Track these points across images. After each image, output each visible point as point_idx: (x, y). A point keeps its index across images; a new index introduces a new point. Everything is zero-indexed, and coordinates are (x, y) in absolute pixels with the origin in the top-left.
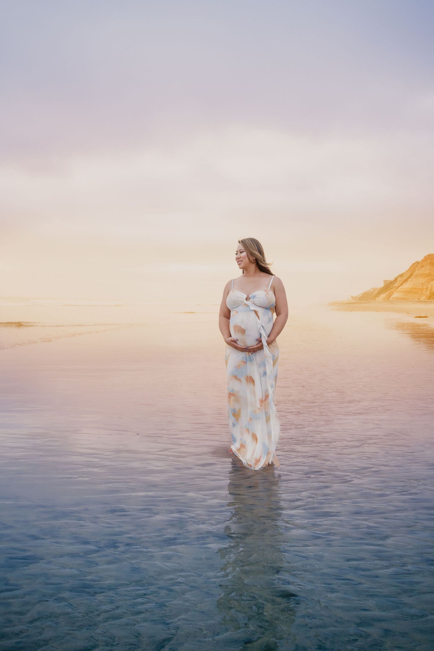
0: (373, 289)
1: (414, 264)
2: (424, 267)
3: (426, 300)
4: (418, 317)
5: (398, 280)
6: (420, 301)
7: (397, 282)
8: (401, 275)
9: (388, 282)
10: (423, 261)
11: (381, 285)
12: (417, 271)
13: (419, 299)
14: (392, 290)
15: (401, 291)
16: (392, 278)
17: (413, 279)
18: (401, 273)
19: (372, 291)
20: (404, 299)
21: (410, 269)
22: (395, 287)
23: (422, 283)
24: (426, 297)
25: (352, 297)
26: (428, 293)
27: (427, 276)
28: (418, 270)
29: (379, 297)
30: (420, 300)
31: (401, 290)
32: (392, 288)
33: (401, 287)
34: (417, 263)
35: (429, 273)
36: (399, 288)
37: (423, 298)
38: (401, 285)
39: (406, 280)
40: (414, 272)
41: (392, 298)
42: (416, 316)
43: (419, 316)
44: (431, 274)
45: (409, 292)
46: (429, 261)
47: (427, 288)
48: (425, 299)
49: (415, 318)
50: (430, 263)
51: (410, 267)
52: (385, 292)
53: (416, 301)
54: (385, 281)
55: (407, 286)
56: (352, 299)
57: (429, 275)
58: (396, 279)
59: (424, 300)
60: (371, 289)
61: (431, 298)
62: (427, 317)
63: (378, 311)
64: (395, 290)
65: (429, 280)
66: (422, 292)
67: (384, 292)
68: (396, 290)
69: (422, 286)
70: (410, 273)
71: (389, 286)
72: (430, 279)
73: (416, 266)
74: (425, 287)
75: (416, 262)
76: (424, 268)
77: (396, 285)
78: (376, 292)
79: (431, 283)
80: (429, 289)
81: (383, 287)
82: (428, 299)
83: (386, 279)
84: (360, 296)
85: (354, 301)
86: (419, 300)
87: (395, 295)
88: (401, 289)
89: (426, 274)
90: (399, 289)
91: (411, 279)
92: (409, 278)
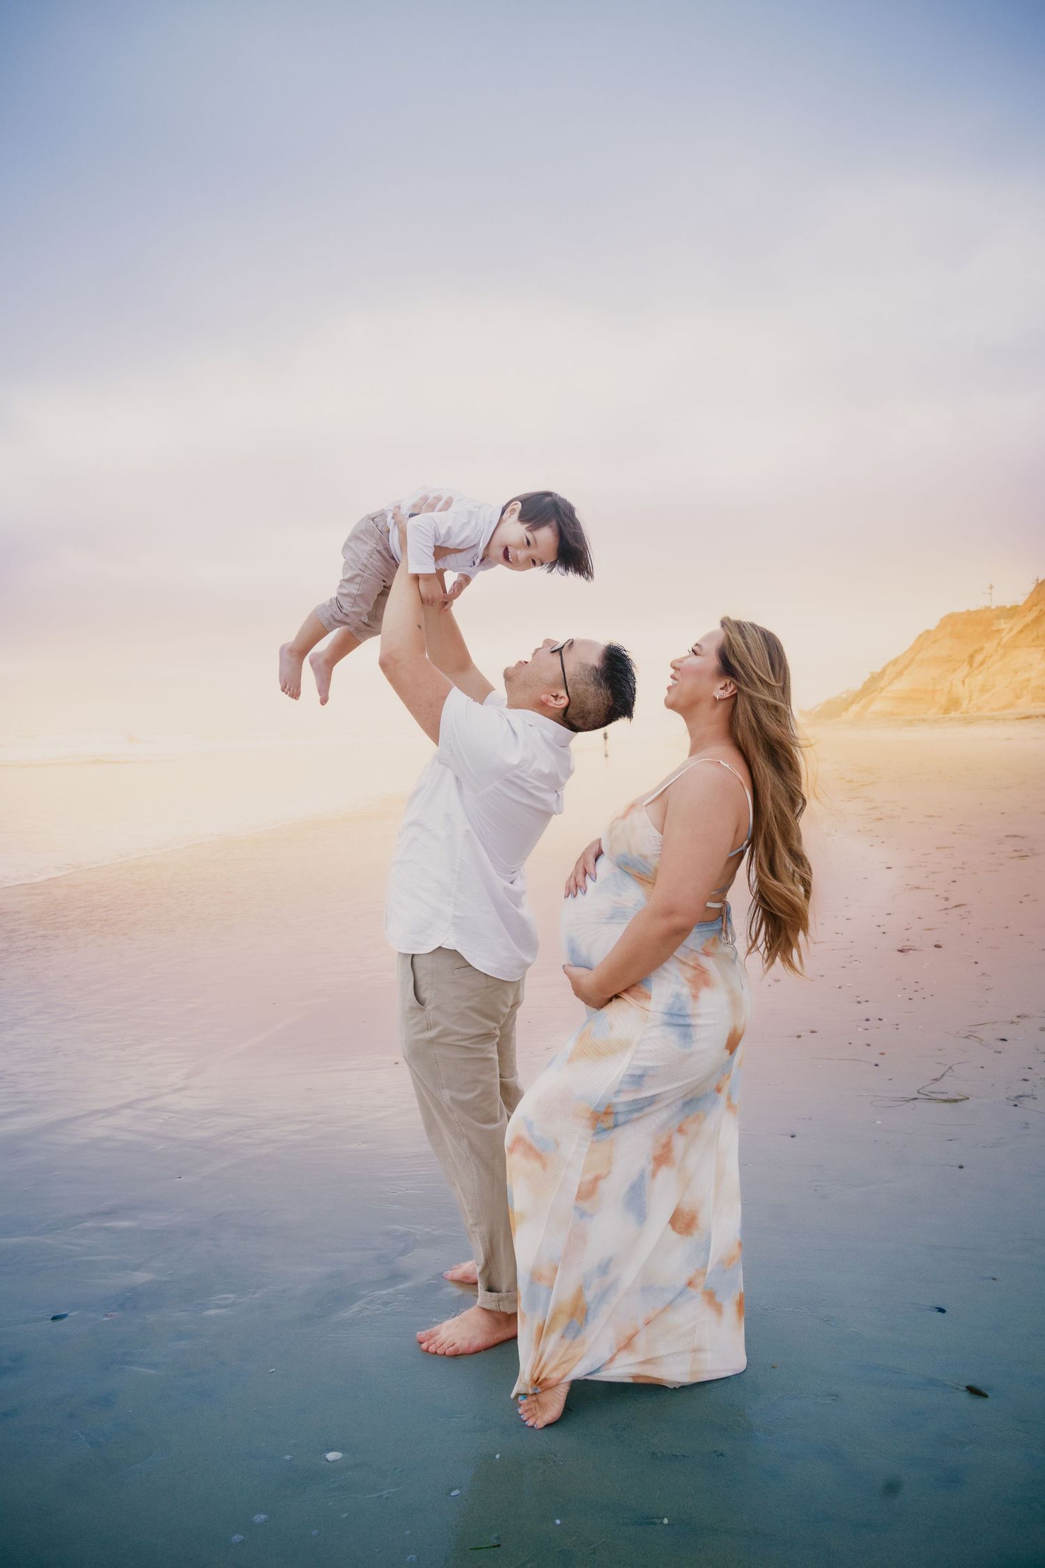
1: (921, 636)
2: (939, 643)
3: (939, 716)
6: (926, 720)
7: (885, 678)
8: (895, 662)
10: (938, 628)
11: (857, 685)
12: (922, 653)
14: (874, 694)
15: (887, 698)
16: (879, 670)
17: (913, 669)
18: (895, 657)
19: (844, 696)
20: (896, 715)
21: (912, 647)
22: (880, 688)
23: (933, 679)
24: (940, 708)
26: (944, 700)
27: (944, 663)
28: (925, 649)
30: (926, 717)
31: (888, 695)
32: (873, 691)
33: (890, 688)
34: (928, 632)
35: (948, 656)
36: (885, 691)
37: (933, 712)
38: (890, 684)
39: (900, 674)
40: (918, 653)
41: (869, 713)
44: (952, 657)
45: (904, 698)
46: (949, 629)
47: (943, 690)
48: (936, 714)
50: (951, 633)
52: (860, 700)
53: (919, 719)
55: (901, 686)
57: (950, 660)
58: (884, 671)
59: (935, 717)
61: (949, 712)
64: (878, 695)
65: (947, 670)
66: (932, 698)
68: (880, 696)
69: (933, 685)
71: (872, 685)
72: (949, 669)
74: (938, 687)
75: (925, 632)
76: (939, 645)
79: (951, 677)
80: (947, 690)
82: (944, 714)
87: (877, 706)
88: (888, 692)
90: (884, 694)
91: (910, 669)
92: (906, 667)
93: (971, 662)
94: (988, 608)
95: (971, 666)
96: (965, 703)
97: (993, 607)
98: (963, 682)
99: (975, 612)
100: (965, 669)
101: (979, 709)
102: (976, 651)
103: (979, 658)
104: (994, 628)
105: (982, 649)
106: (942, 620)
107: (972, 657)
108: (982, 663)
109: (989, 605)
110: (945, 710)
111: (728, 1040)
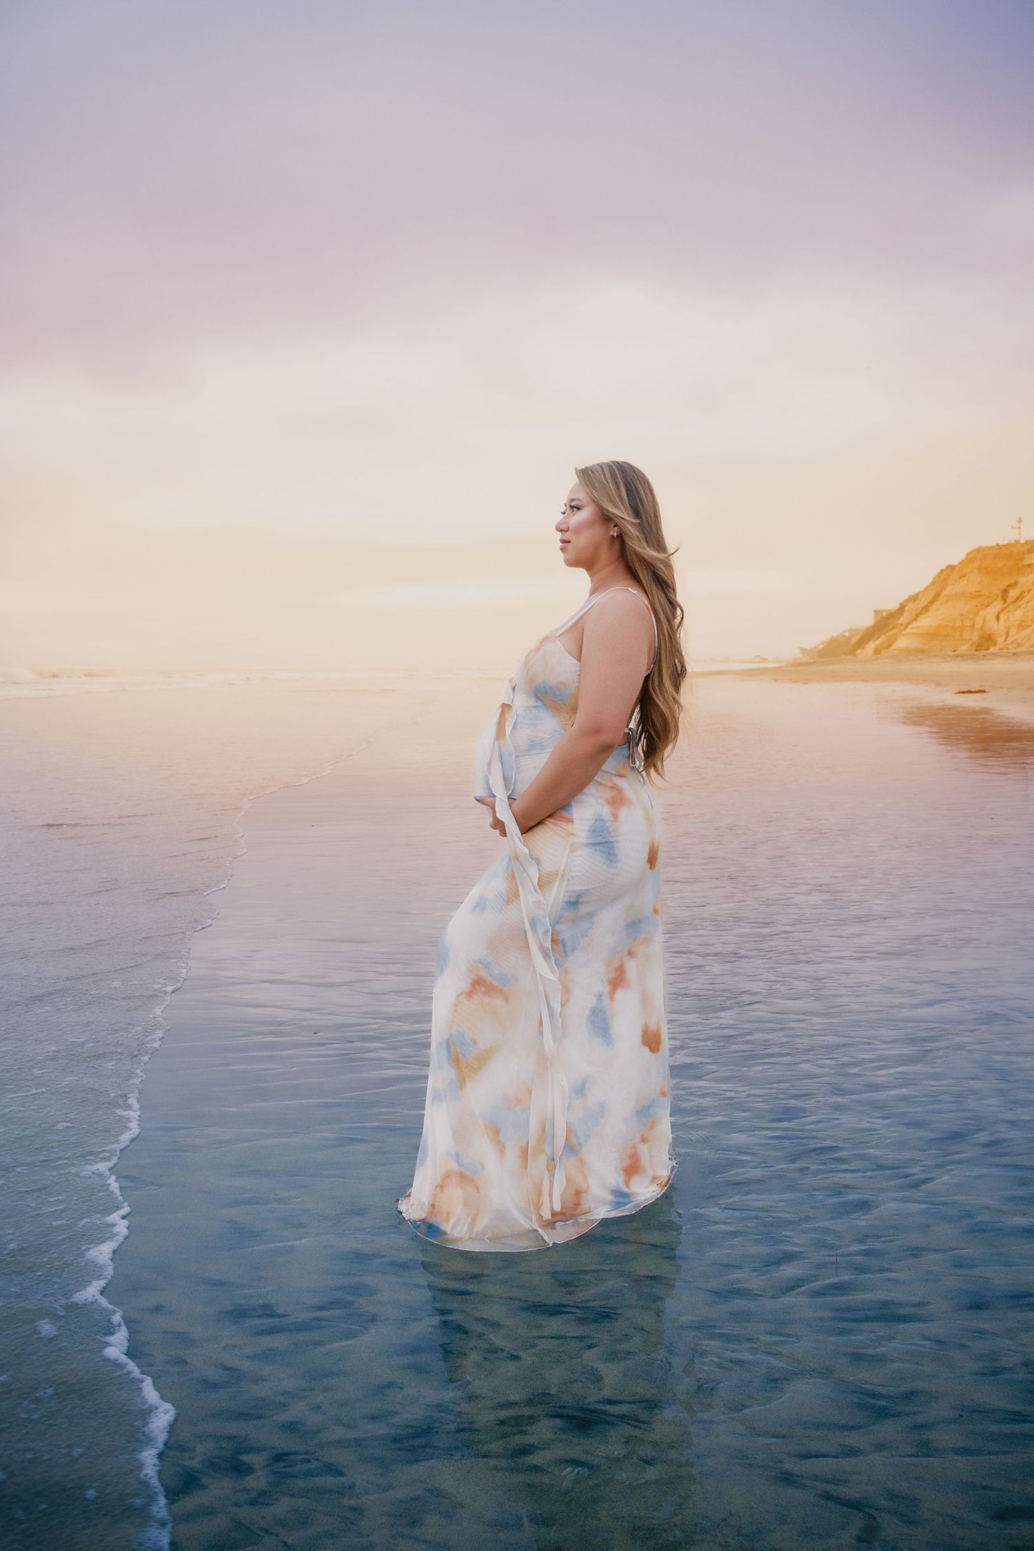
0: (850, 630)
1: (942, 571)
2: (966, 578)
3: (971, 653)
4: (963, 692)
5: (907, 608)
6: (958, 656)
7: (906, 614)
8: (914, 598)
9: (884, 614)
10: (963, 563)
11: (869, 621)
12: (949, 588)
13: (954, 651)
14: (894, 631)
15: (914, 634)
16: (893, 605)
17: (941, 604)
18: (913, 593)
19: (847, 634)
20: (922, 651)
21: (934, 583)
22: (902, 625)
23: (962, 615)
24: (972, 645)
25: (803, 651)
26: (975, 637)
27: (973, 598)
28: (953, 584)
29: (864, 648)
30: (957, 653)
31: (915, 631)
32: (894, 628)
33: (915, 624)
34: (951, 568)
35: (977, 591)
36: (909, 627)
37: (964, 648)
38: (915, 619)
39: (925, 609)
40: (944, 588)
41: (894, 650)
42: (958, 691)
43: (966, 690)
44: (982, 593)
45: (934, 634)
46: (977, 563)
47: (973, 626)
48: (968, 650)
49: (958, 695)
50: (980, 568)
51: (935, 578)
52: (879, 637)
53: (949, 656)
54: (876, 612)
55: (926, 622)
56: (801, 655)
57: (980, 596)
58: (902, 608)
59: (967, 653)
60: (846, 632)
61: (982, 648)
62: (983, 691)
63: (868, 681)
64: (901, 632)
65: (977, 606)
66: (961, 635)
67: (876, 636)
68: (904, 632)
69: (962, 621)
70: (935, 592)
71: (886, 623)
72: (979, 605)
73: (949, 575)
74: (968, 623)
75: (947, 567)
76: (965, 581)
77: (903, 619)
78: (855, 639)
79: (982, 613)
80: (978, 626)
81: (873, 626)
82: (976, 650)
83: (879, 608)
84: (821, 647)
85: (807, 659)
86: (953, 653)
87: (901, 643)
88: (913, 628)
89: (971, 594)
90: (909, 630)
91: (936, 605)
92: (932, 602)
93: (1004, 599)
94: (1017, 542)
95: (1005, 601)
96: (1000, 640)
97: (1022, 541)
98: (998, 618)
99: (1004, 546)
100: (997, 606)
101: (1019, 645)
102: (1009, 586)
103: (1013, 593)
104: (1026, 562)
105: (1016, 583)
106: (968, 555)
107: (1005, 591)
108: (1018, 598)
109: (1017, 538)
110: (978, 646)
111: (649, 854)
